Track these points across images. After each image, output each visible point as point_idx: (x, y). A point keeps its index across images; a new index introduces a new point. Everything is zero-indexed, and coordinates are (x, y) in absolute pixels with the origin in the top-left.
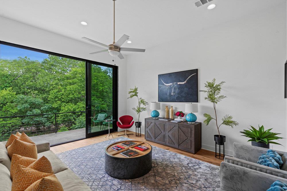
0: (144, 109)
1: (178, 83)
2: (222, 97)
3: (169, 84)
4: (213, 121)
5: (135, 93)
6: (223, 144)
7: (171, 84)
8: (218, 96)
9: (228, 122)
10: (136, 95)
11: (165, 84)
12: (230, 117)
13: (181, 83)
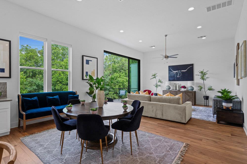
0: (160, 86)
1: (182, 71)
2: (207, 78)
3: (176, 71)
4: (203, 89)
5: (154, 76)
6: (208, 100)
7: (177, 71)
8: (206, 77)
9: (210, 89)
10: (155, 77)
11: (173, 71)
12: (211, 87)
13: (184, 71)
